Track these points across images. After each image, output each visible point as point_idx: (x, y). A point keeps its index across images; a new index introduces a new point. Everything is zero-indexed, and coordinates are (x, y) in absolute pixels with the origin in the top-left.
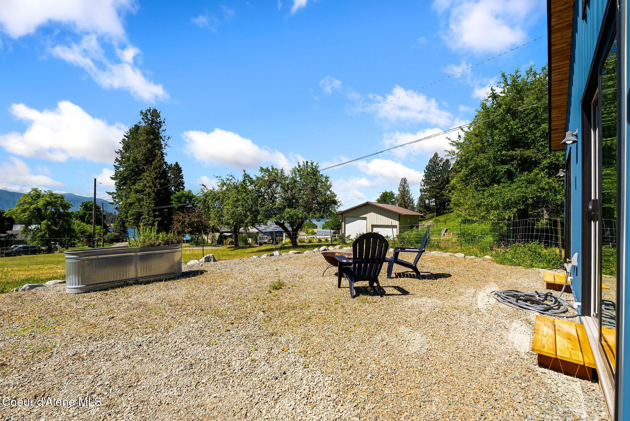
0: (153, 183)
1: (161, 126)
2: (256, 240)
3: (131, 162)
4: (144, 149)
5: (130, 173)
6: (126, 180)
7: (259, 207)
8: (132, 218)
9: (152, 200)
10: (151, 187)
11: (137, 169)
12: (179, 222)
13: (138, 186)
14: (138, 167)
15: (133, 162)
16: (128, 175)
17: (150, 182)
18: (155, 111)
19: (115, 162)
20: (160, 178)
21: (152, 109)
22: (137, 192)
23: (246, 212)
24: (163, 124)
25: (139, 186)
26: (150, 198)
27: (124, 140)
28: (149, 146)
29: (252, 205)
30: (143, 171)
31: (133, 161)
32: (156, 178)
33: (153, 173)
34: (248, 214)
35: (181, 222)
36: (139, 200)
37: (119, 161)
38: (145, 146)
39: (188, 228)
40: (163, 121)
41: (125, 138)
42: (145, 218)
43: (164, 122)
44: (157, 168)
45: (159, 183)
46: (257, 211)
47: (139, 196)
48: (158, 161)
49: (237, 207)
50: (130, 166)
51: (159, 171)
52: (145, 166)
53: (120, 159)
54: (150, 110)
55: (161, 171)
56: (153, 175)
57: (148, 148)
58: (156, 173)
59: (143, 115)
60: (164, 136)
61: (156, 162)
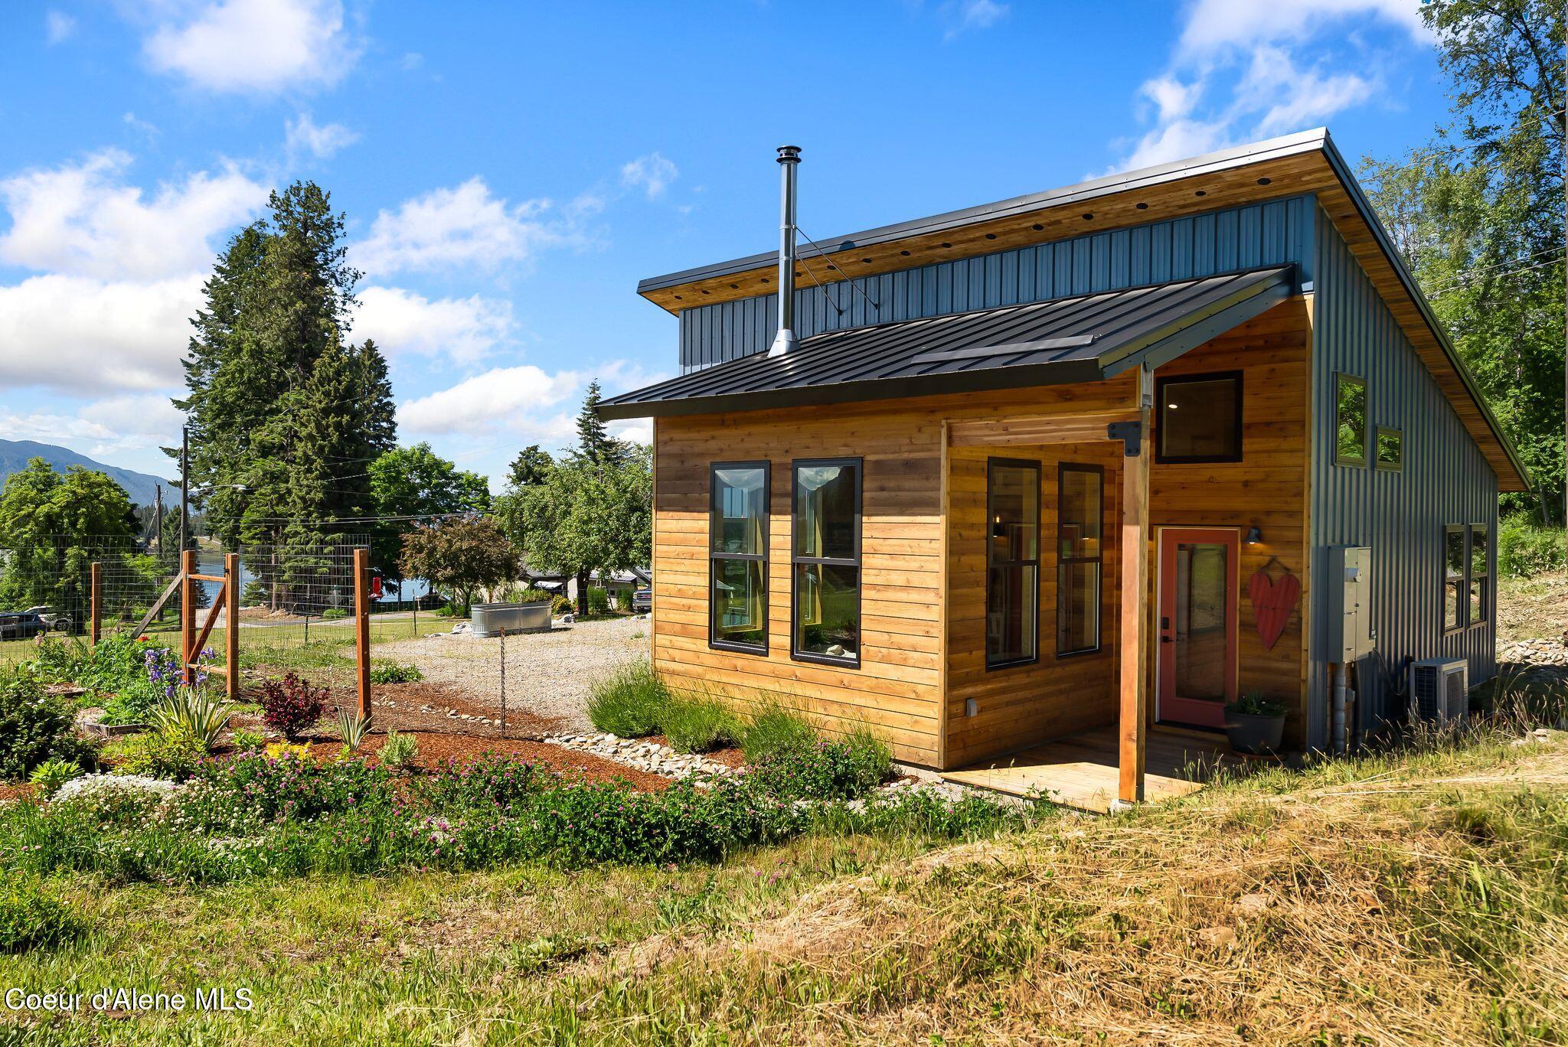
0: (318, 425)
1: (331, 240)
2: (630, 600)
3: (245, 358)
4: (284, 319)
5: (242, 393)
6: (231, 414)
7: (631, 534)
8: (253, 531)
9: (317, 478)
10: (311, 437)
11: (263, 381)
12: (420, 551)
13: (269, 432)
14: (265, 372)
15: (252, 356)
16: (239, 399)
17: (309, 421)
18: (313, 191)
19: (191, 356)
20: (340, 411)
21: (304, 186)
22: (265, 451)
23: (607, 544)
24: (339, 232)
25: (272, 432)
26: (309, 471)
27: (215, 281)
28: (299, 305)
29: (617, 529)
30: (283, 386)
31: (252, 354)
32: (326, 412)
33: (318, 395)
34: (611, 547)
35: (426, 551)
36: (274, 477)
37: (202, 352)
38: (285, 307)
39: (445, 568)
40: (335, 221)
41: (219, 276)
42: (296, 533)
43: (340, 225)
44: (330, 381)
45: (338, 426)
46: (629, 542)
47: (274, 464)
48: (332, 358)
49: (588, 534)
50: (241, 371)
51: (337, 390)
52: (287, 368)
53: (203, 343)
54: (298, 189)
55: (341, 388)
56: (319, 402)
57: (296, 312)
58: (327, 394)
59: (278, 207)
60: (340, 269)
61: (327, 359)
